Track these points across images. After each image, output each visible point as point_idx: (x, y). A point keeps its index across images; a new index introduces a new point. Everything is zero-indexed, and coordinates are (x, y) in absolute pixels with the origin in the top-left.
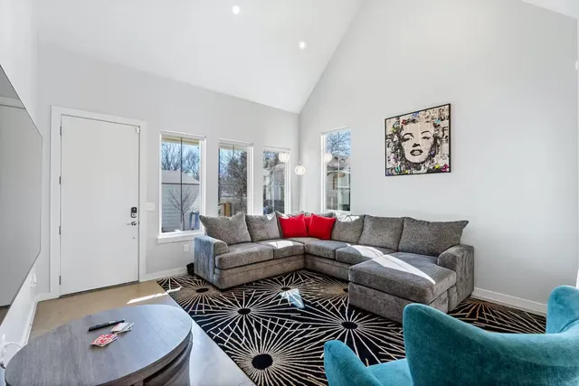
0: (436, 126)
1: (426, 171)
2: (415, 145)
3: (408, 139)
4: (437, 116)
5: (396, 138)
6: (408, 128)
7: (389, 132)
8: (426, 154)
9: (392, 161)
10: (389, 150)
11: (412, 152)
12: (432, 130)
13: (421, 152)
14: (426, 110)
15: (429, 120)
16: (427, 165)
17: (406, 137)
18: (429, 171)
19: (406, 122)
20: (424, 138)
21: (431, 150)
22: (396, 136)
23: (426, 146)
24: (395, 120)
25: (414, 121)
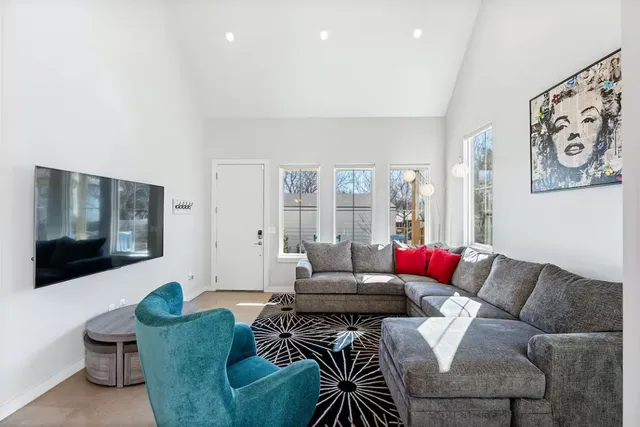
0: (605, 94)
1: (589, 181)
2: (573, 136)
3: (562, 127)
4: (606, 74)
5: (544, 130)
6: (561, 109)
7: (535, 122)
8: (589, 149)
9: (540, 167)
10: (535, 150)
11: (567, 150)
12: (599, 104)
13: (581, 146)
14: (587, 69)
15: (594, 85)
16: (592, 170)
17: (558, 124)
18: (596, 183)
19: (558, 99)
20: (587, 120)
21: (598, 142)
22: (544, 126)
23: (589, 135)
24: (542, 98)
25: (569, 94)
